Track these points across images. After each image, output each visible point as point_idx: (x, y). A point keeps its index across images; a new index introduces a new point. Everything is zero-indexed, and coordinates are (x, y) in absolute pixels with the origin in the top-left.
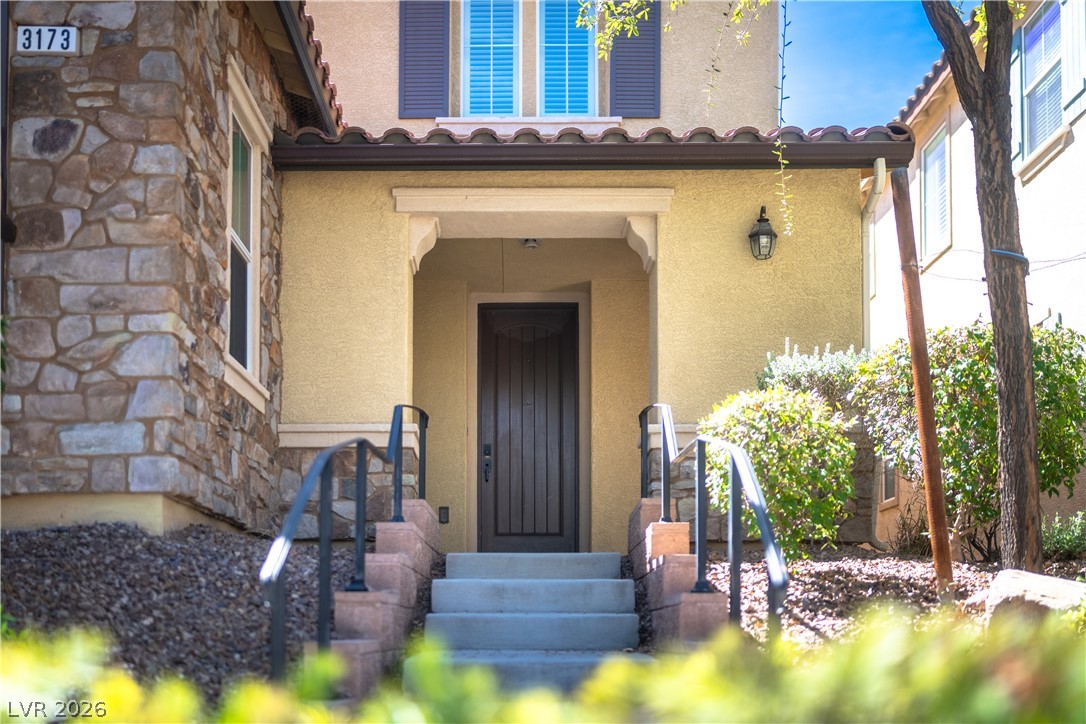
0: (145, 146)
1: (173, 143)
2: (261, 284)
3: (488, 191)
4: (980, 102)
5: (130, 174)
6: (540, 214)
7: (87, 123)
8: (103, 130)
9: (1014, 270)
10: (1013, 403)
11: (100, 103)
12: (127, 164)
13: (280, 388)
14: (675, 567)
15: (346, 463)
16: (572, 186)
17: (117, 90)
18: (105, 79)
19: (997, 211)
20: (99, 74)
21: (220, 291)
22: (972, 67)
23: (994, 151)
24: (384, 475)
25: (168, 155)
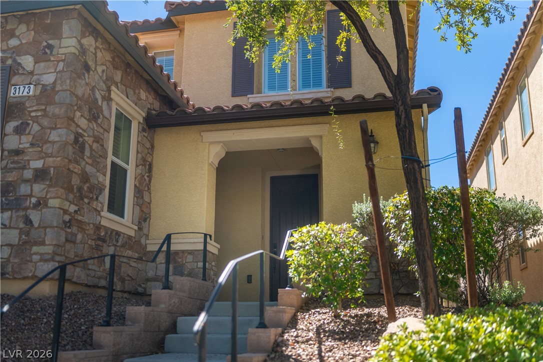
0: (54, 130)
1: (66, 128)
2: (136, 178)
3: (243, 131)
4: (394, 88)
5: (47, 142)
6: (268, 139)
7: (34, 122)
8: (39, 125)
9: (413, 165)
10: (418, 230)
11: (39, 114)
12: (47, 138)
13: (149, 223)
14: (270, 313)
15: (176, 258)
16: (282, 126)
17: (46, 108)
18: (42, 104)
19: (404, 138)
20: (40, 102)
21: (100, 185)
22: (388, 73)
23: (401, 110)
24: (193, 263)
25: (63, 133)
